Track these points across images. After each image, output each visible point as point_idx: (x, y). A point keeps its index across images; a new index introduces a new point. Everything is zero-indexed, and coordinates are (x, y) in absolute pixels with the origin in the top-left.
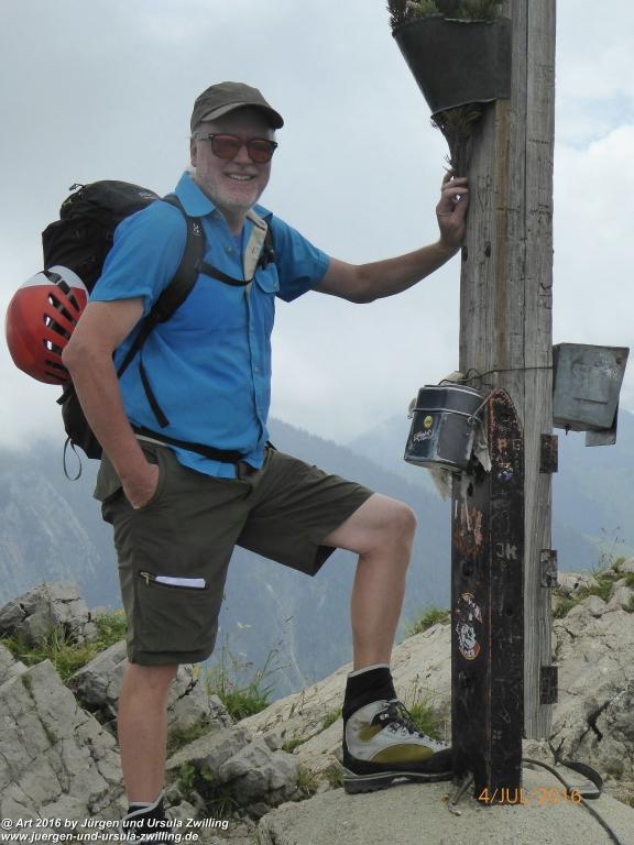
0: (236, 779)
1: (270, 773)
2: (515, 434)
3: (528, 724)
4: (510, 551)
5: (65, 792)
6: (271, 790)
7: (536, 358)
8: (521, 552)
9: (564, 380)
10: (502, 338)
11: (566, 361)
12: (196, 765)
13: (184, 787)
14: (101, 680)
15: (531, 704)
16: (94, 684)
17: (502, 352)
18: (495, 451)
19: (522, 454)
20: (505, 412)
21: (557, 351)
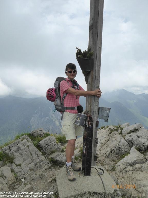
0: (57, 161)
1: (62, 160)
2: (92, 121)
3: (92, 164)
4: (90, 139)
5: (33, 162)
6: (62, 163)
7: (96, 109)
8: (92, 139)
9: (100, 113)
10: (90, 106)
11: (101, 110)
12: (52, 158)
13: (50, 161)
14: (42, 144)
15: (92, 161)
16: (41, 144)
17: (90, 108)
18: (89, 124)
19: (93, 124)
20: (90, 118)
21: (99, 108)
